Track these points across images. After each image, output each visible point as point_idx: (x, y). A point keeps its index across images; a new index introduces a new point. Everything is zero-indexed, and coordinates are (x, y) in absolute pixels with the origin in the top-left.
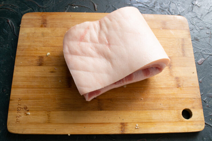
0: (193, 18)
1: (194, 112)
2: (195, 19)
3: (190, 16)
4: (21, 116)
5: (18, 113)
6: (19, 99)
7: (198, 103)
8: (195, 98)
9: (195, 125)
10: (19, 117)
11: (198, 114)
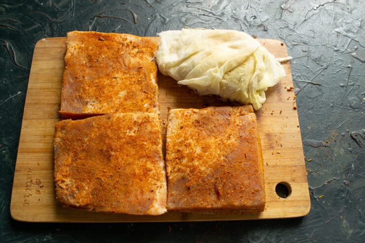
0: (281, 30)
1: (293, 186)
2: (286, 31)
3: (278, 26)
4: (31, 195)
5: (27, 190)
6: (29, 169)
7: (301, 173)
8: (296, 166)
9: (295, 206)
10: (28, 196)
11: (300, 191)
